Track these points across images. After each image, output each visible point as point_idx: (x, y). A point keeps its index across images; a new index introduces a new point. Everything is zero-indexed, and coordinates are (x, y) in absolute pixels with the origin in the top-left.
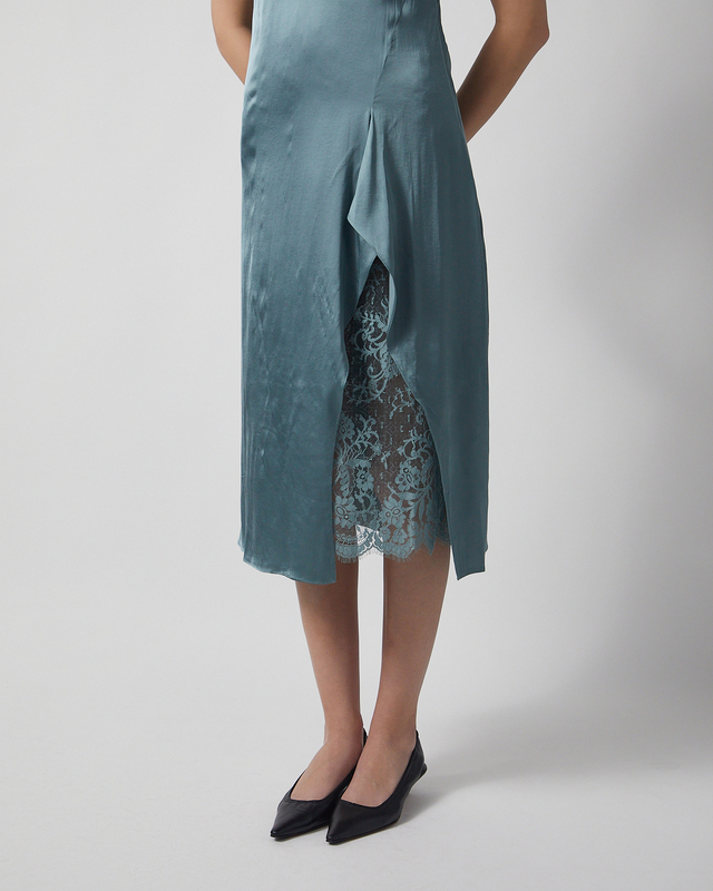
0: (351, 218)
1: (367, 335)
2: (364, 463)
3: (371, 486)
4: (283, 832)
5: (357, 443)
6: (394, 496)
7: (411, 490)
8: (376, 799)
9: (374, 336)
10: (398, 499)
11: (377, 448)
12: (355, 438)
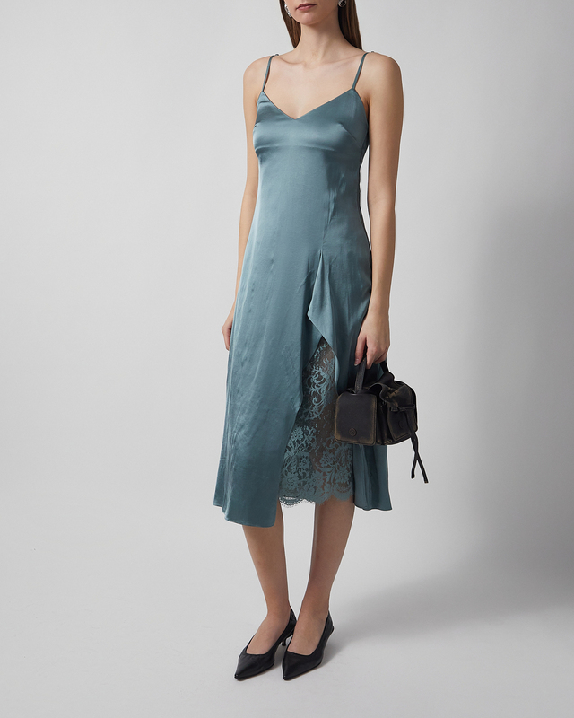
0: (310, 314)
1: (314, 379)
2: (307, 454)
3: (307, 466)
4: (242, 675)
5: (304, 442)
6: (319, 470)
7: (329, 466)
8: (308, 650)
9: (318, 380)
10: (320, 471)
11: (314, 445)
12: (302, 440)
